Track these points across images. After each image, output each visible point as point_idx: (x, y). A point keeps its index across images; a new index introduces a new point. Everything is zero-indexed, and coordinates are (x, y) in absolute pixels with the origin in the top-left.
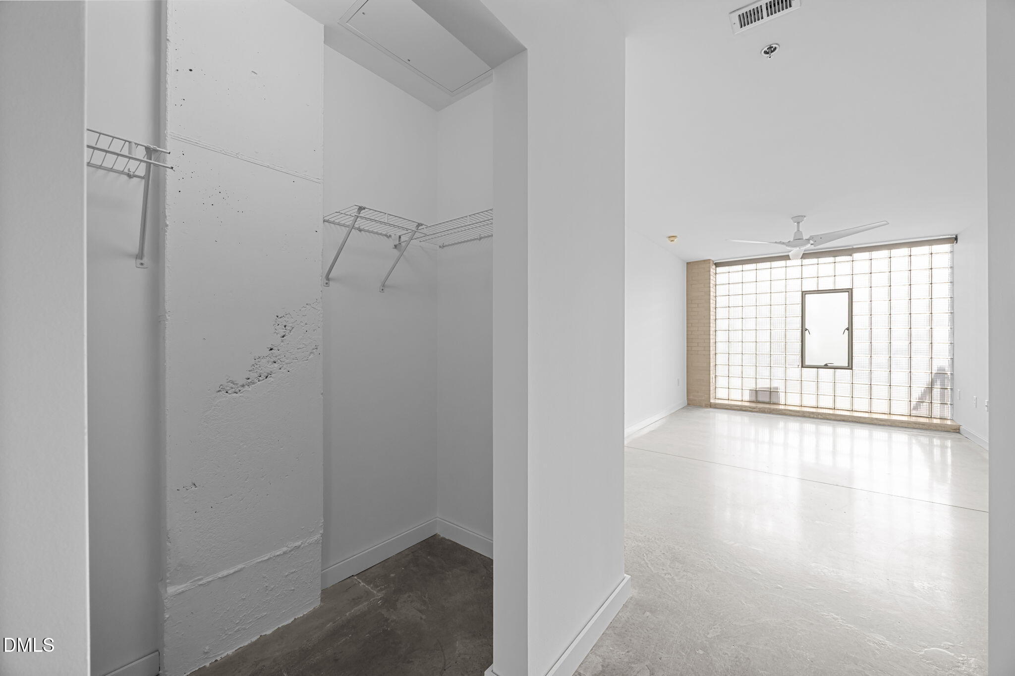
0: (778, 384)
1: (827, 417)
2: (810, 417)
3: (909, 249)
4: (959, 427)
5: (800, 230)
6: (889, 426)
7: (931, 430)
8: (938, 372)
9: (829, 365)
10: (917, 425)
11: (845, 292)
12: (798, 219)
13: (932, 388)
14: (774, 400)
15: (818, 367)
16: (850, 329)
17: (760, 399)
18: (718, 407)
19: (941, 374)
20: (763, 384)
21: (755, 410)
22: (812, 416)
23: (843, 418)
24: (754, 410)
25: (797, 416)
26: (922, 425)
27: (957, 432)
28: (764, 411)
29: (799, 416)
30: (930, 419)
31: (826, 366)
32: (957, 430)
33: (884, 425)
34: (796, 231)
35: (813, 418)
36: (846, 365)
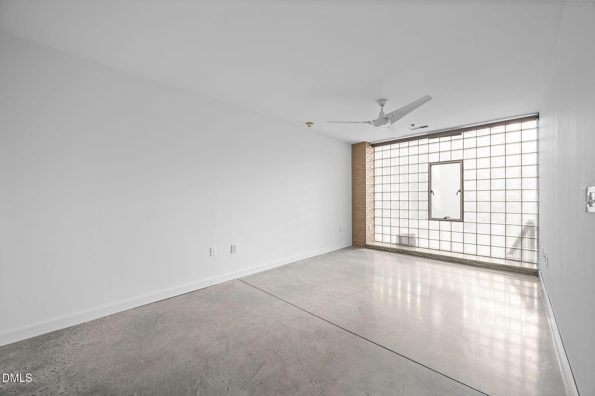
0: (414, 232)
1: (441, 258)
2: (428, 258)
3: (505, 126)
4: (538, 271)
5: (383, 111)
7: (515, 272)
8: (527, 225)
9: (447, 218)
10: (505, 268)
11: (458, 162)
12: (382, 102)
13: (522, 237)
14: (411, 243)
15: (440, 220)
16: (462, 191)
17: (403, 242)
18: (371, 247)
19: (530, 226)
20: (404, 232)
21: (393, 251)
22: (430, 257)
23: (451, 259)
26: (509, 268)
27: (536, 276)
28: (399, 252)
30: (521, 262)
31: (445, 219)
32: (535, 274)
34: (380, 111)
35: (431, 258)
36: (458, 217)
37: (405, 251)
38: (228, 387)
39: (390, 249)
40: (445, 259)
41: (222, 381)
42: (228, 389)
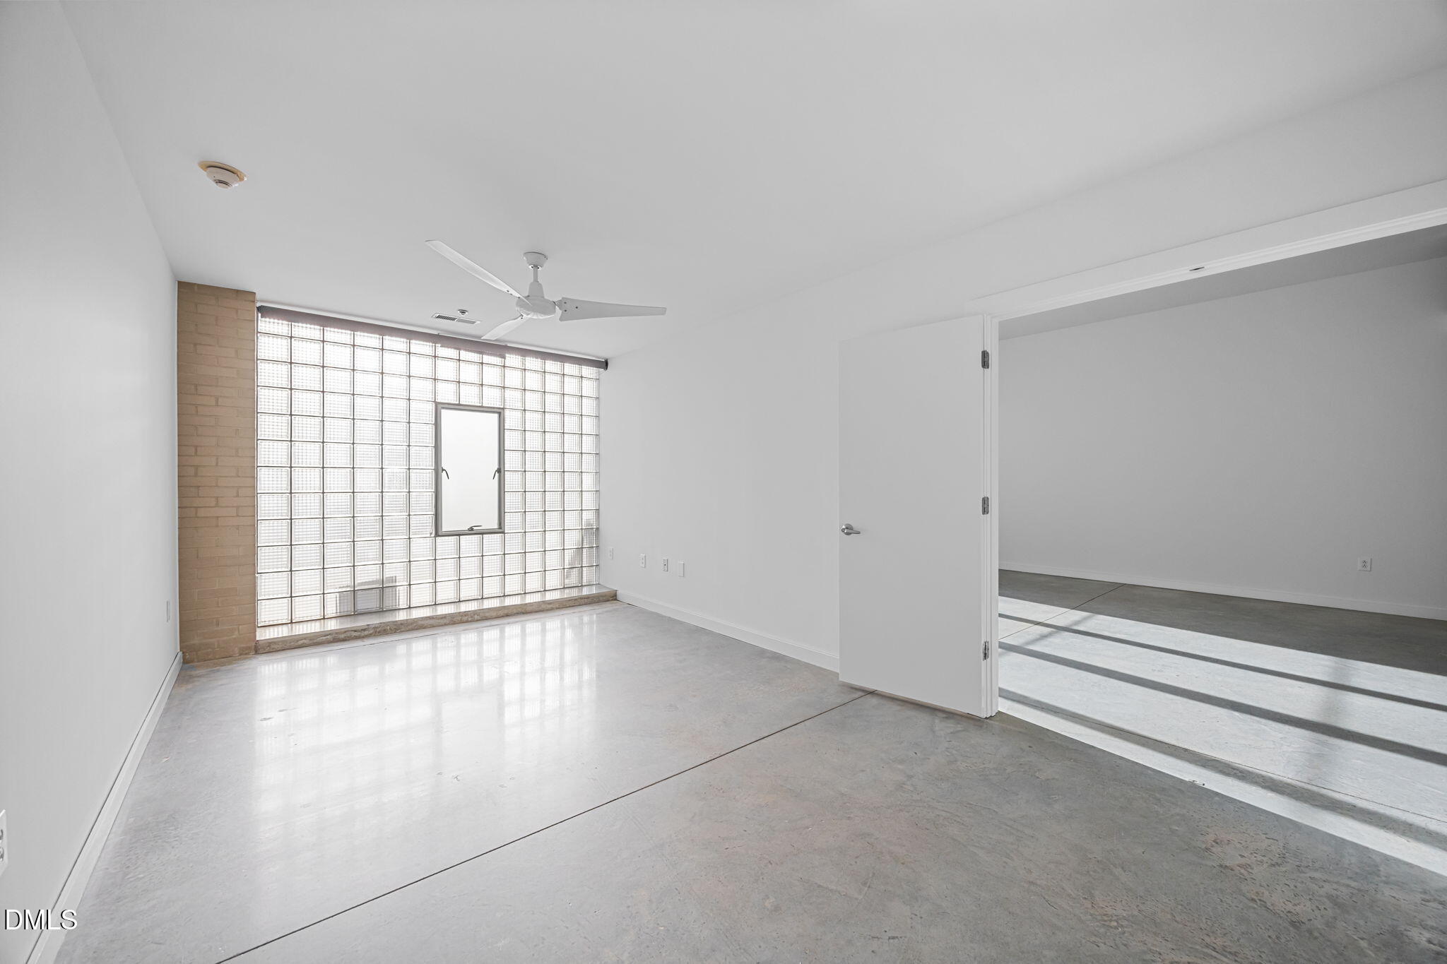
0: (394, 570)
1: (487, 615)
2: (462, 622)
4: (616, 592)
6: (557, 608)
8: (587, 528)
9: (475, 528)
11: (494, 412)
13: (581, 548)
14: (388, 604)
15: (459, 534)
16: (501, 471)
17: (361, 606)
19: (589, 530)
20: (368, 574)
21: (366, 633)
22: (465, 618)
23: (506, 612)
24: (363, 634)
25: (442, 626)
27: (613, 600)
29: (445, 625)
30: (580, 588)
31: (471, 531)
32: (614, 597)
33: (552, 609)
36: (495, 526)
37: (402, 624)
38: (889, 938)
39: (355, 631)
40: (494, 614)
41: (873, 954)
42: (893, 938)
